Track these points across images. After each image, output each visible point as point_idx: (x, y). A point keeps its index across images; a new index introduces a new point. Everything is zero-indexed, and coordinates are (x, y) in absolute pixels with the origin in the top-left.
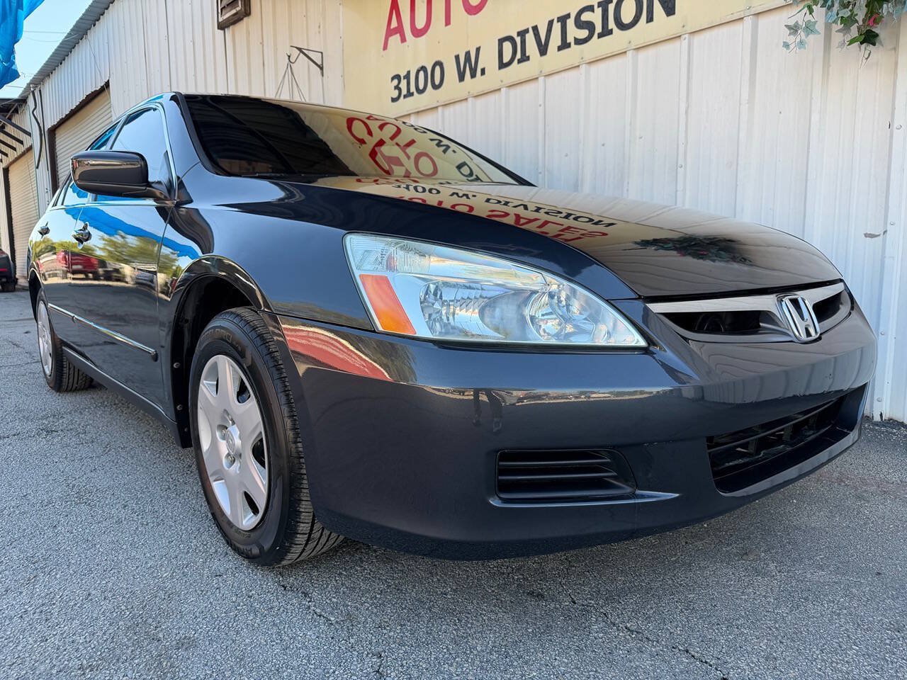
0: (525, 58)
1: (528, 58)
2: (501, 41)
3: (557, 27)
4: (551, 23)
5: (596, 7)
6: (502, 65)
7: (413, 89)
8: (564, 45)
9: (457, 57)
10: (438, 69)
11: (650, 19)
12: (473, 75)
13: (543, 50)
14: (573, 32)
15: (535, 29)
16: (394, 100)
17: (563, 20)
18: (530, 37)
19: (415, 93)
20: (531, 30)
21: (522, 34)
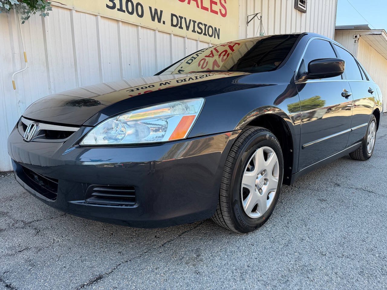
0: (181, 27)
1: (182, 28)
2: (173, 15)
3: (192, 23)
4: (190, 20)
5: (203, 24)
6: (172, 25)
7: (124, 8)
8: (194, 31)
9: (150, 8)
10: (139, 7)
11: (215, 37)
12: (159, 21)
13: (188, 28)
14: (197, 29)
15: (185, 19)
16: (108, 6)
17: (194, 22)
18: (183, 20)
19: (126, 11)
20: (184, 18)
21: (181, 18)
